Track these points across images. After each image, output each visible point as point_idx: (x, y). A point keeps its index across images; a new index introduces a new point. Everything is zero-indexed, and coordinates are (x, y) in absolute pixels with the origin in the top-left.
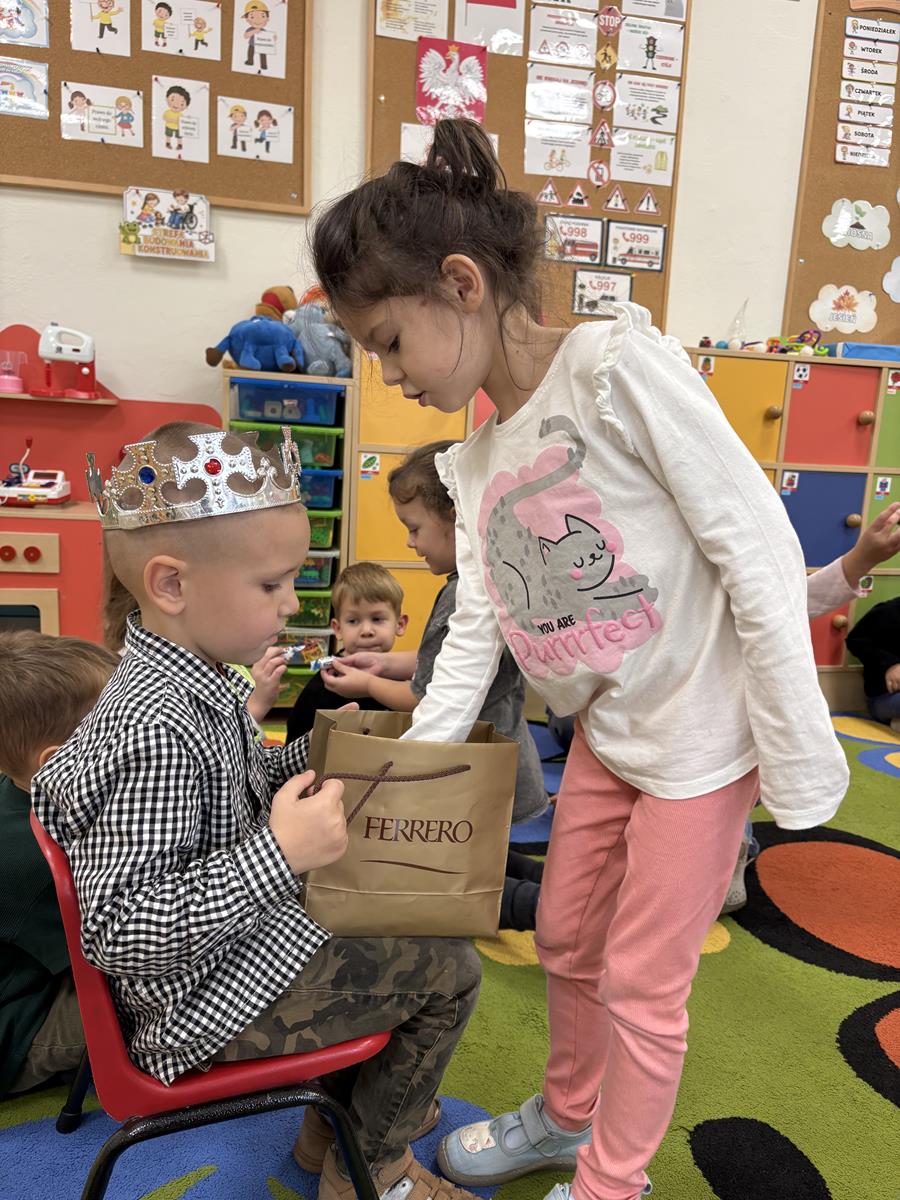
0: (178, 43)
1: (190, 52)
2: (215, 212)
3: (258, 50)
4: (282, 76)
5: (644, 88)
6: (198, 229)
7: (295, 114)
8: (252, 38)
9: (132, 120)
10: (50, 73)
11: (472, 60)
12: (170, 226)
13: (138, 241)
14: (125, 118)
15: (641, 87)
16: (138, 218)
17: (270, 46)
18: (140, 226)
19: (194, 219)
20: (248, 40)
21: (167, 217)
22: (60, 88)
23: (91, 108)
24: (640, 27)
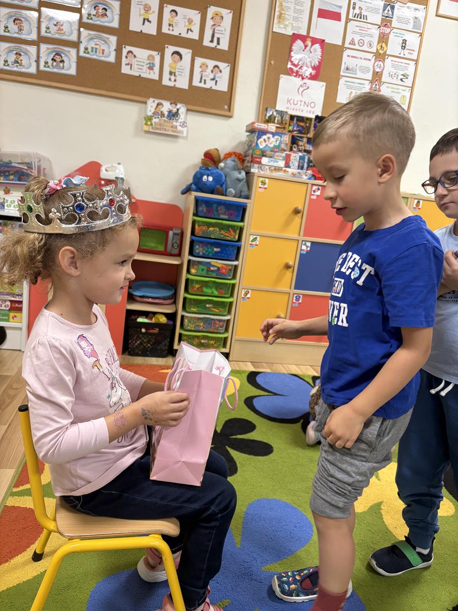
0: (179, 30)
1: (184, 35)
2: (189, 112)
3: (216, 36)
4: (226, 48)
5: (398, 64)
6: (180, 120)
7: (231, 67)
8: (214, 29)
9: (154, 66)
10: (118, 40)
11: (317, 46)
12: (167, 118)
13: (152, 124)
14: (151, 65)
15: (397, 63)
16: (153, 113)
17: (222, 34)
18: (153, 118)
19: (179, 116)
20: (212, 30)
21: (166, 114)
22: (122, 48)
23: (136, 59)
24: (400, 34)
